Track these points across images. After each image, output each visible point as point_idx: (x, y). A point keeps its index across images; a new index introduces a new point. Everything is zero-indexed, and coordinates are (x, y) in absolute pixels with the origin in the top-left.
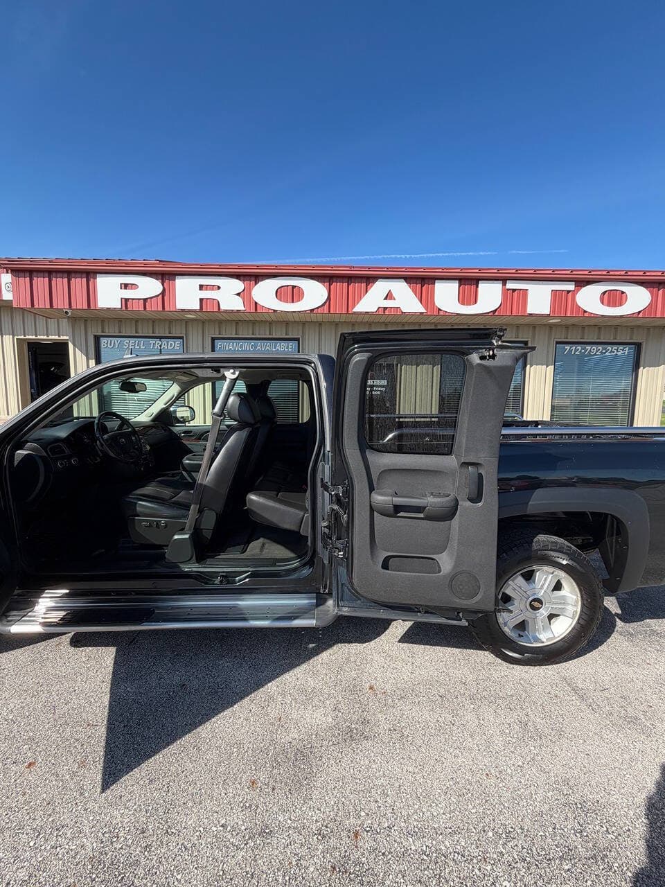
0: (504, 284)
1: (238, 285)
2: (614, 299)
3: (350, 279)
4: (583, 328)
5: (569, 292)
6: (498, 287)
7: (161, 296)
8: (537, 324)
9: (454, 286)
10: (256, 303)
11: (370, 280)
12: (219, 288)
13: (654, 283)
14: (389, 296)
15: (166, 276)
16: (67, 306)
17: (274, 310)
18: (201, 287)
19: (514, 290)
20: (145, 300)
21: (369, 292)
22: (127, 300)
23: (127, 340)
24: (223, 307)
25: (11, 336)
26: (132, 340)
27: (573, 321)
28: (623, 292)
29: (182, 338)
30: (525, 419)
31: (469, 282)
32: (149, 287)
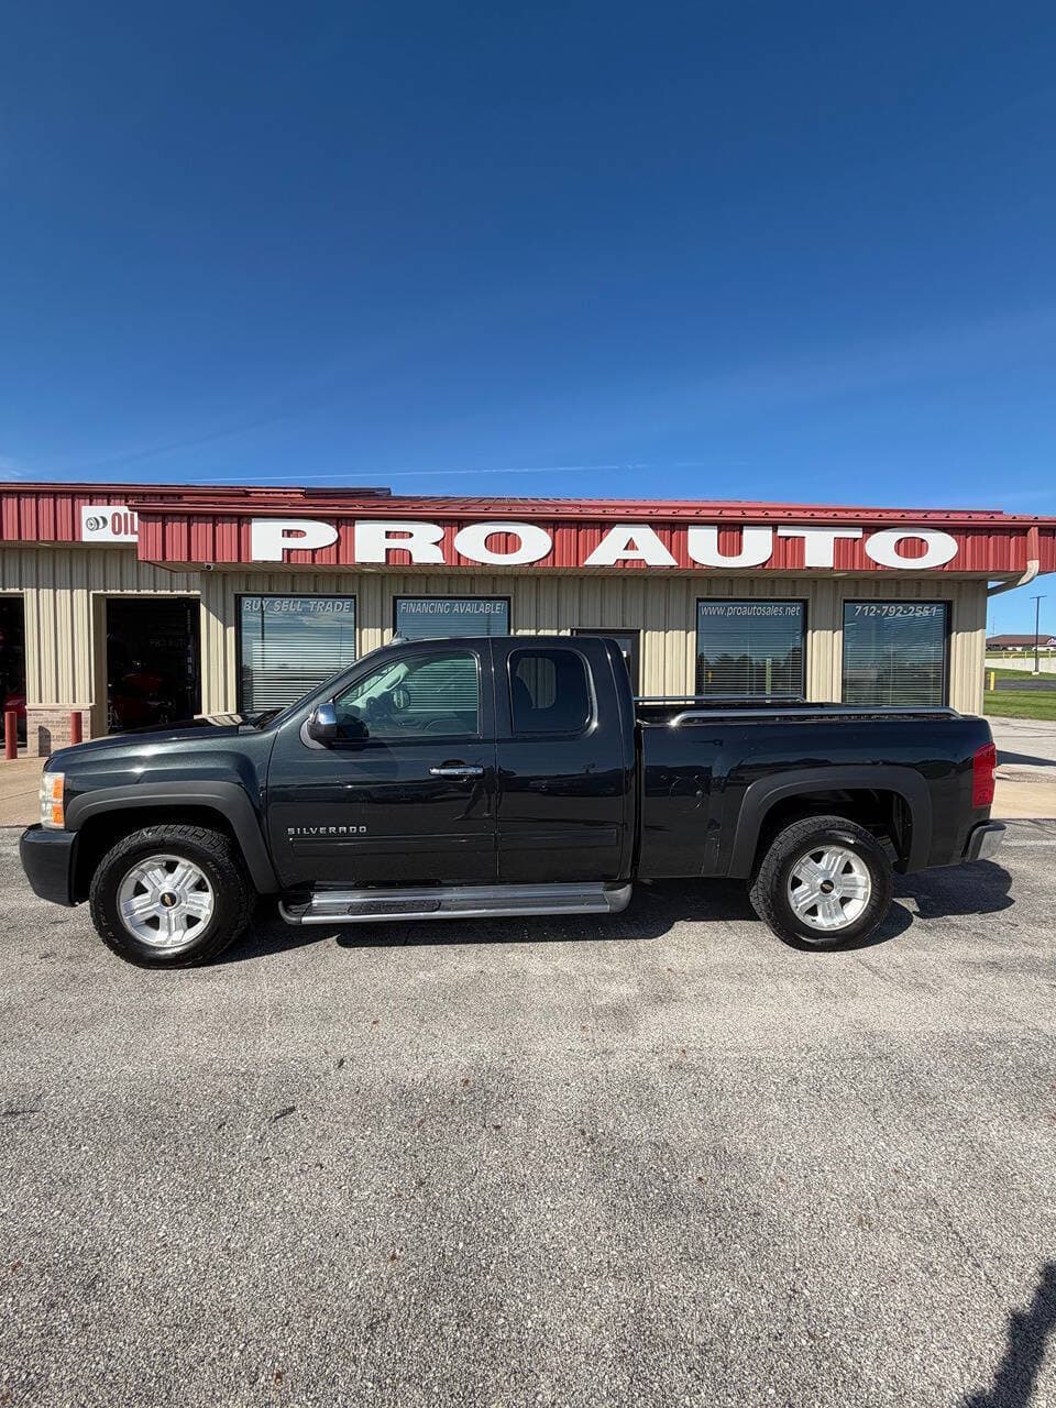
0: (775, 531)
1: (436, 532)
2: (913, 548)
3: (579, 524)
4: (877, 582)
5: (855, 539)
6: (767, 533)
7: (335, 546)
8: (818, 577)
9: (713, 532)
10: (459, 554)
11: (605, 525)
12: (411, 535)
13: (961, 529)
14: (630, 545)
15: (343, 522)
16: (210, 559)
17: (483, 564)
18: (388, 534)
19: (787, 538)
20: (314, 551)
21: (604, 541)
22: (290, 551)
23: (278, 600)
24: (416, 560)
25: (85, 591)
26: (286, 601)
27: (862, 575)
28: (923, 540)
29: (354, 597)
30: (808, 700)
31: (730, 529)
32: (319, 535)
